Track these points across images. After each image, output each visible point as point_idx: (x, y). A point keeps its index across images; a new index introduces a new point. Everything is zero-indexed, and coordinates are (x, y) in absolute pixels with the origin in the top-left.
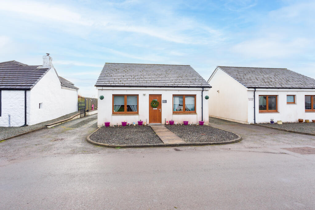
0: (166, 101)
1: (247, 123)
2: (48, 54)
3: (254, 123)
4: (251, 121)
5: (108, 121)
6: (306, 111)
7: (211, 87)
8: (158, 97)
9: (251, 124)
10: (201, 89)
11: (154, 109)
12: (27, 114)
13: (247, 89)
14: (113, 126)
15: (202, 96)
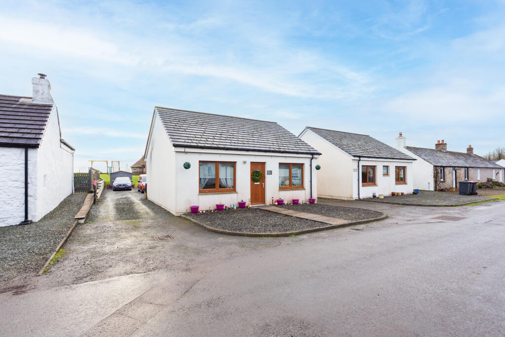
0: (270, 173)
1: (352, 200)
2: (42, 76)
3: (358, 199)
4: (355, 197)
5: (195, 204)
6: (396, 184)
7: (321, 154)
8: (260, 167)
9: (356, 200)
10: (310, 156)
11: (255, 183)
12: (29, 198)
13: (353, 158)
14: (204, 212)
15: (311, 165)
